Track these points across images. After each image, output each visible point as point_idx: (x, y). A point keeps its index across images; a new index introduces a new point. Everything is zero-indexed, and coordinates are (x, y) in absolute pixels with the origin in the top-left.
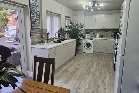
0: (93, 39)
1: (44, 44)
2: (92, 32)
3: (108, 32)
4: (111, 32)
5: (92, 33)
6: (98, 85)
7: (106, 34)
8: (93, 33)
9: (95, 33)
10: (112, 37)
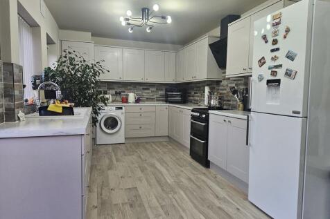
0: (123, 108)
1: (17, 122)
2: (113, 89)
3: (148, 89)
4: (154, 89)
5: (114, 92)
6: (219, 208)
7: (146, 94)
8: (116, 93)
9: (120, 93)
10: (157, 100)
